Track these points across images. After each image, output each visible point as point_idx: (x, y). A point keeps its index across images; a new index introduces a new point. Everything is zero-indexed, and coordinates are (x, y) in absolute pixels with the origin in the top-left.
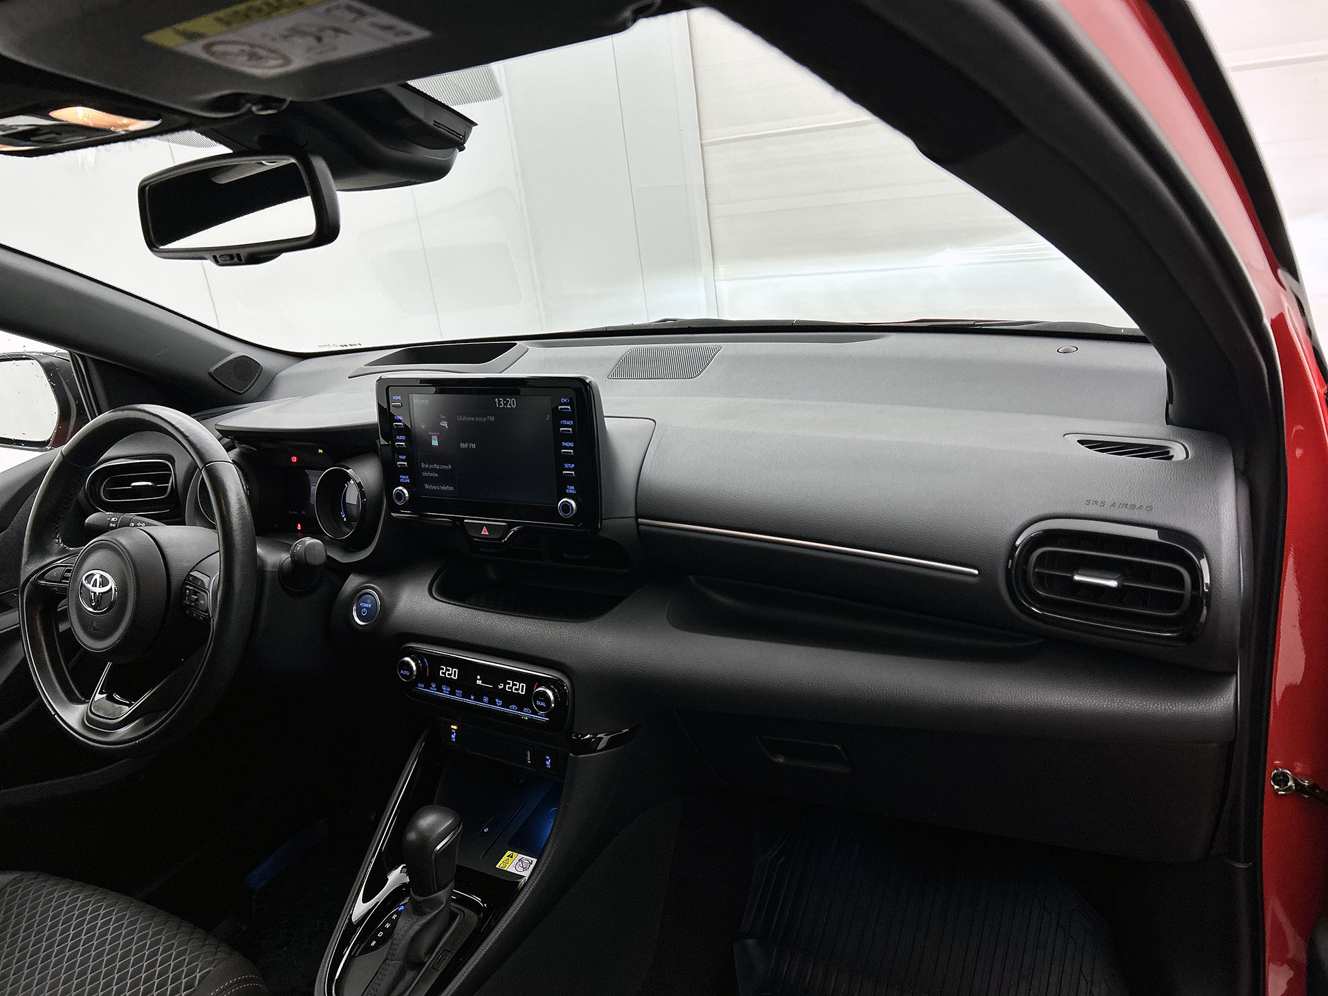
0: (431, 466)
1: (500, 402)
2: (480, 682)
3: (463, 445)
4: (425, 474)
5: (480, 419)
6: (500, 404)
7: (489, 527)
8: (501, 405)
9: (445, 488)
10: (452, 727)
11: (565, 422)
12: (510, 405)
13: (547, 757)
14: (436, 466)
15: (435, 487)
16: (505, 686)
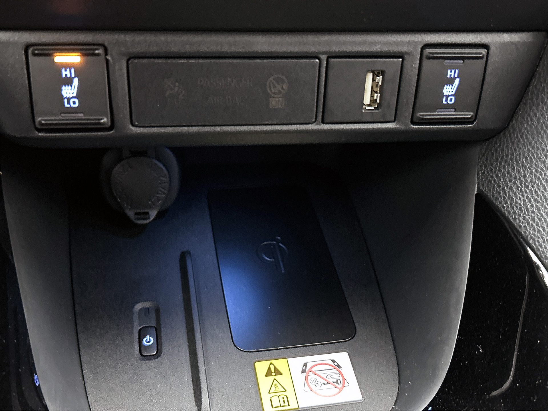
10: (60, 58)
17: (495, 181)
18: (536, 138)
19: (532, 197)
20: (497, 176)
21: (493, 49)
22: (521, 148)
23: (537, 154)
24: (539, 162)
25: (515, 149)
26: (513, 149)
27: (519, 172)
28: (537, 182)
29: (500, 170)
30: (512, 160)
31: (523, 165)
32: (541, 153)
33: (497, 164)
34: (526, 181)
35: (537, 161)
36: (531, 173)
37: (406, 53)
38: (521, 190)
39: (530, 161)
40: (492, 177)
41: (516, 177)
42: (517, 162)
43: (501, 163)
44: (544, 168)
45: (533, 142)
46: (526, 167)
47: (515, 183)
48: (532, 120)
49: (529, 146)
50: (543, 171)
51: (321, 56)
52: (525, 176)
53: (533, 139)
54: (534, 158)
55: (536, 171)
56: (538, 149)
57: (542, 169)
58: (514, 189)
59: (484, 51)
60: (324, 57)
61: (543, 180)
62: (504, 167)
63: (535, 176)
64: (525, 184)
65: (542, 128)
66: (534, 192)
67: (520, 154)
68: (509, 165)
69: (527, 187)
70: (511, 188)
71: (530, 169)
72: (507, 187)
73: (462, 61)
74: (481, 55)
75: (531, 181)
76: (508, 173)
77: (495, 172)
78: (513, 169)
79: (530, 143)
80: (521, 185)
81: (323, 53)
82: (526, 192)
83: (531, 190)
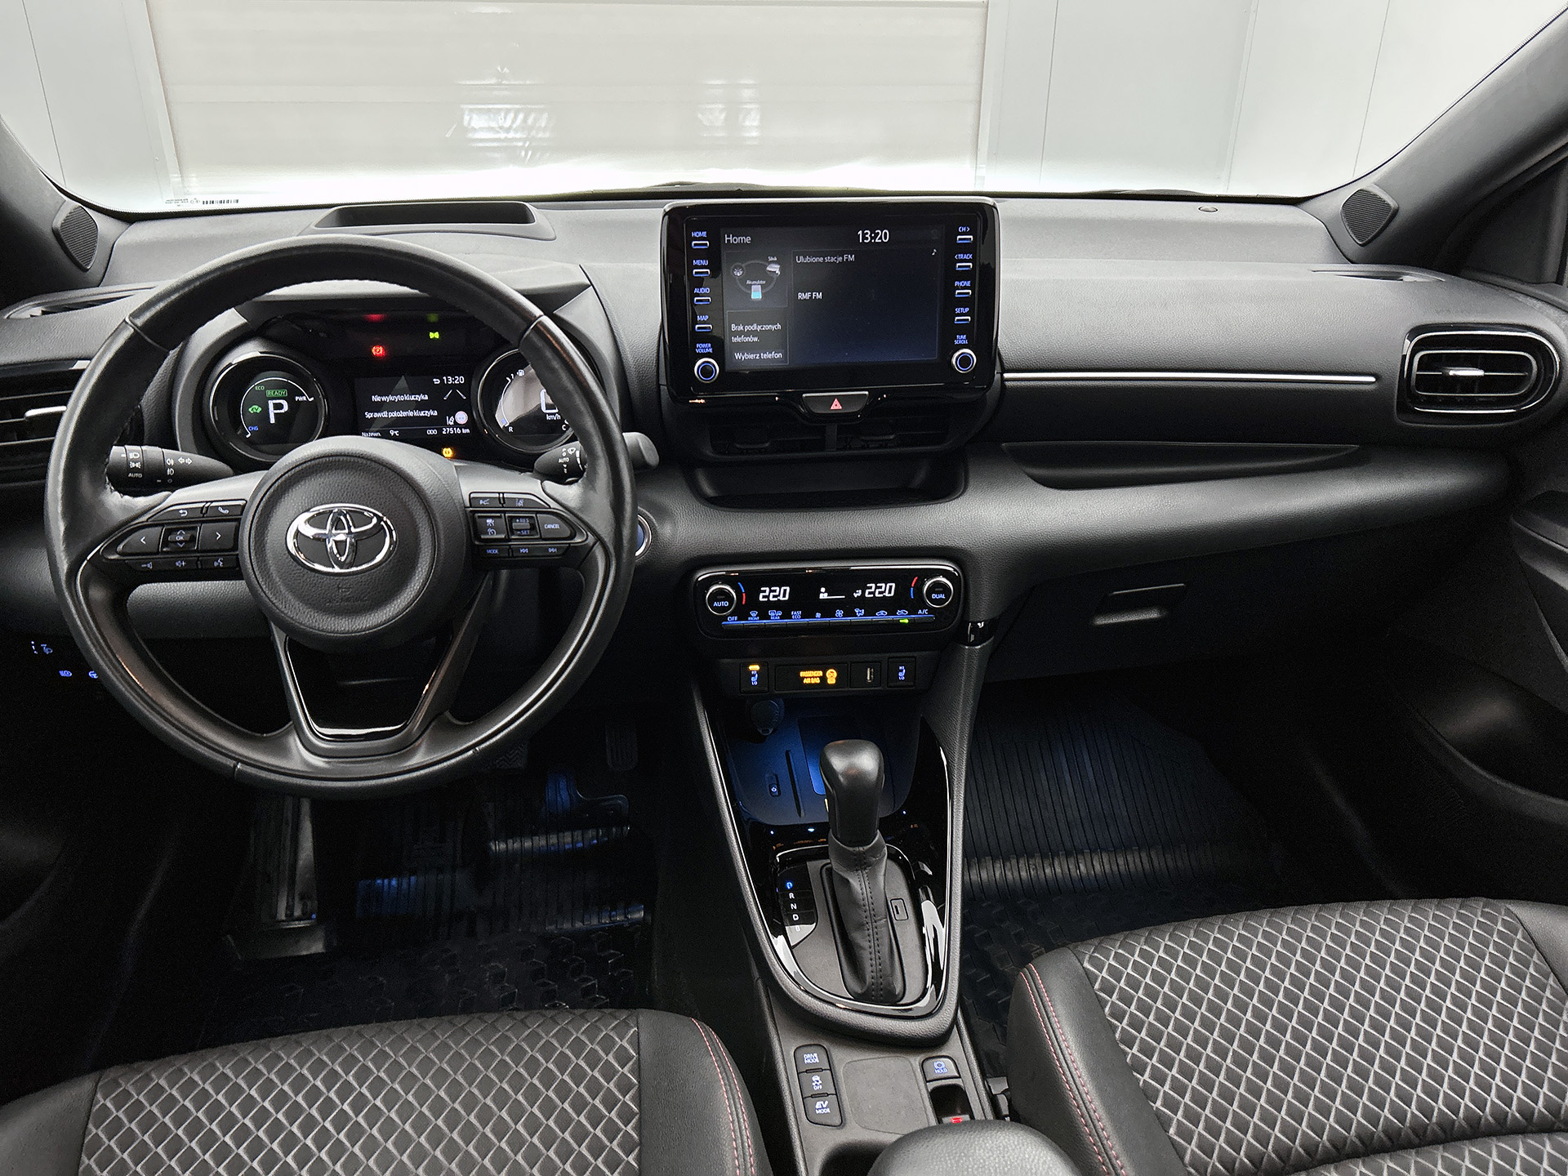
0: (747, 328)
1: (865, 236)
2: (826, 594)
3: (801, 296)
4: (734, 340)
5: (833, 259)
6: (864, 238)
7: (841, 399)
8: (867, 239)
9: (770, 356)
10: (751, 668)
11: (961, 256)
12: (881, 238)
13: (900, 668)
14: (755, 327)
15: (752, 356)
16: (863, 593)
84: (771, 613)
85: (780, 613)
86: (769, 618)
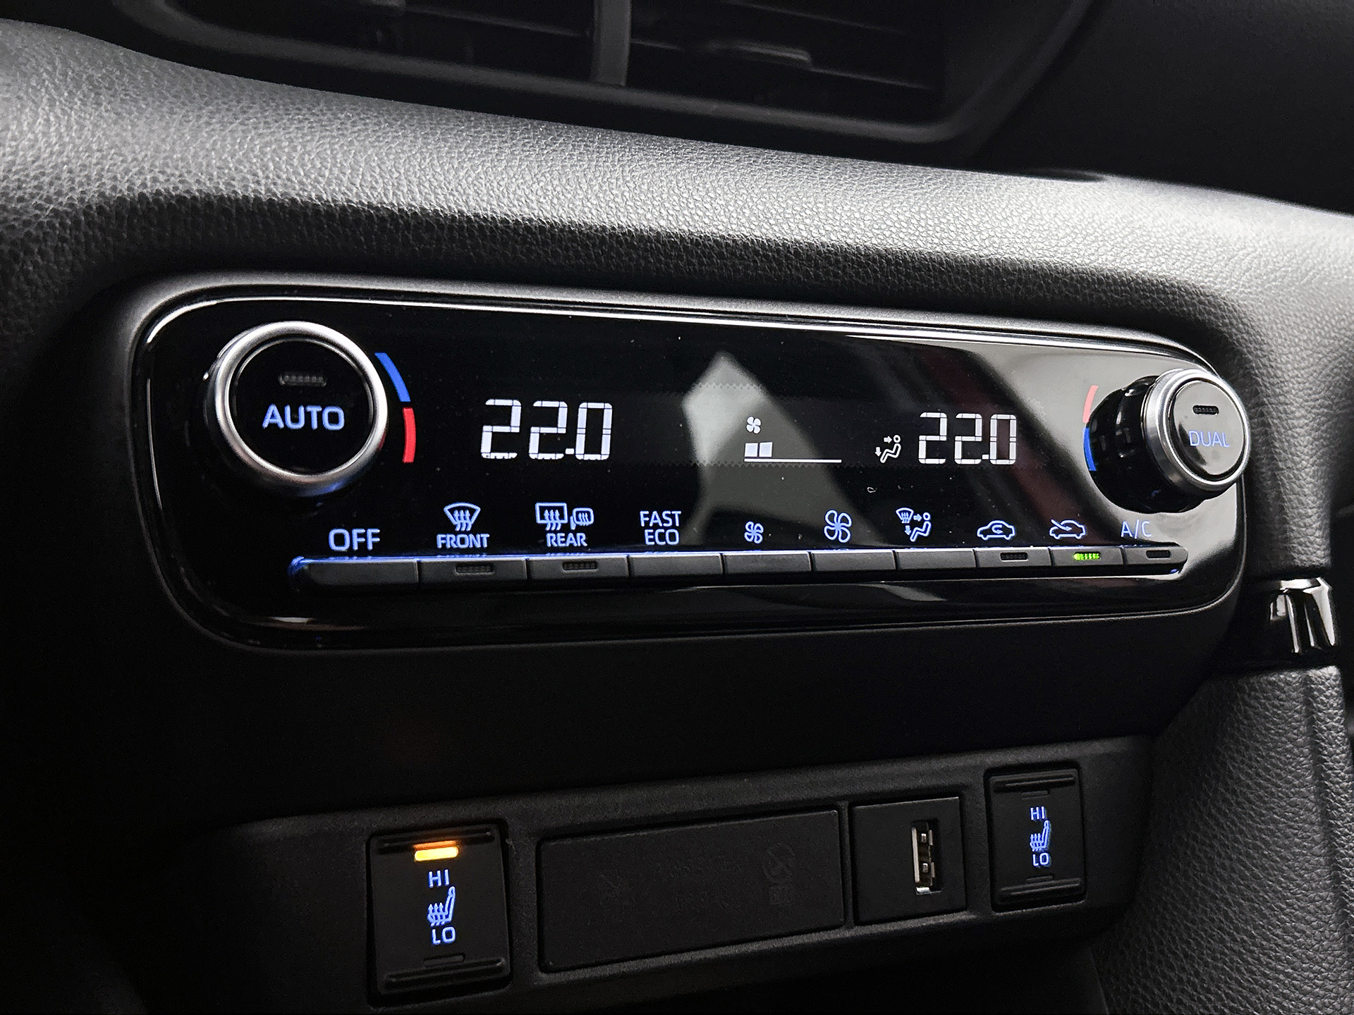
10: (424, 854)
17: (1144, 998)
18: (1192, 903)
19: (1224, 1005)
20: (1145, 987)
21: (1085, 767)
22: (1171, 928)
23: (1206, 931)
24: (1212, 942)
25: (1162, 933)
26: (1157, 933)
27: (1183, 969)
28: (1223, 977)
29: (1147, 976)
30: (1162, 952)
31: (1186, 956)
32: (1210, 927)
33: (1137, 968)
34: (1203, 981)
35: (1209, 942)
36: (1206, 964)
37: (964, 787)
38: (1200, 999)
39: (1197, 945)
40: (1136, 992)
41: (1181, 980)
42: (1174, 953)
43: (1143, 964)
44: (1226, 951)
45: (1190, 913)
46: (1192, 958)
47: (1183, 991)
48: (1173, 877)
49: (1185, 922)
50: (1226, 955)
51: (839, 803)
52: (1197, 974)
53: (1188, 907)
54: (1202, 938)
55: (1214, 959)
56: (1203, 921)
57: (1223, 953)
58: (1185, 1001)
59: (1072, 772)
60: (844, 804)
61: (1232, 970)
62: (1152, 968)
63: (1215, 968)
64: (1202, 987)
65: (1197, 886)
66: (1223, 995)
67: (1174, 939)
68: (1160, 962)
69: (1208, 991)
70: (1180, 1002)
71: (1202, 959)
72: (1171, 1001)
73: (1046, 792)
74: (1071, 779)
75: (1212, 979)
76: (1164, 976)
77: (1139, 982)
78: (1171, 968)
79: (1186, 916)
80: (1196, 991)
81: (843, 798)
82: (1209, 1000)
83: (1217, 994)
84: (549, 517)
85: (585, 517)
86: (535, 539)
